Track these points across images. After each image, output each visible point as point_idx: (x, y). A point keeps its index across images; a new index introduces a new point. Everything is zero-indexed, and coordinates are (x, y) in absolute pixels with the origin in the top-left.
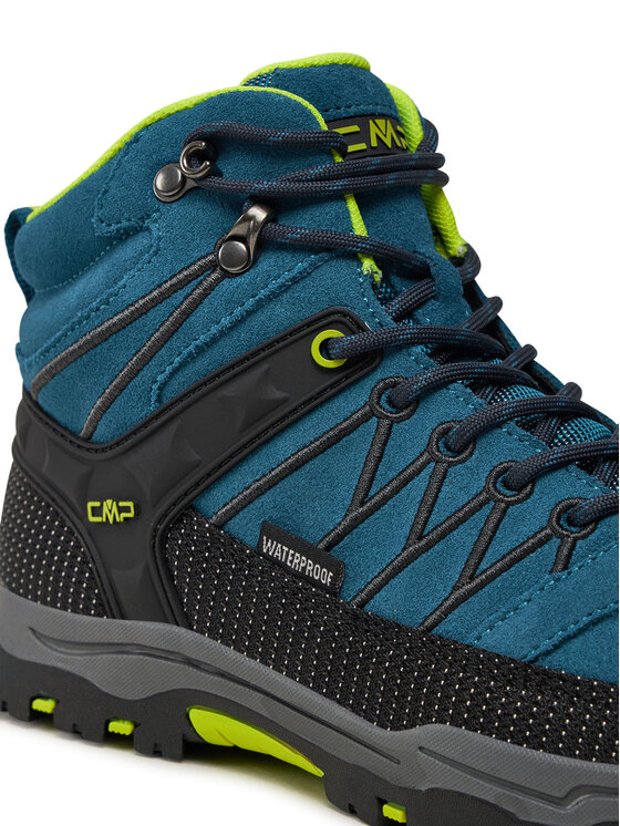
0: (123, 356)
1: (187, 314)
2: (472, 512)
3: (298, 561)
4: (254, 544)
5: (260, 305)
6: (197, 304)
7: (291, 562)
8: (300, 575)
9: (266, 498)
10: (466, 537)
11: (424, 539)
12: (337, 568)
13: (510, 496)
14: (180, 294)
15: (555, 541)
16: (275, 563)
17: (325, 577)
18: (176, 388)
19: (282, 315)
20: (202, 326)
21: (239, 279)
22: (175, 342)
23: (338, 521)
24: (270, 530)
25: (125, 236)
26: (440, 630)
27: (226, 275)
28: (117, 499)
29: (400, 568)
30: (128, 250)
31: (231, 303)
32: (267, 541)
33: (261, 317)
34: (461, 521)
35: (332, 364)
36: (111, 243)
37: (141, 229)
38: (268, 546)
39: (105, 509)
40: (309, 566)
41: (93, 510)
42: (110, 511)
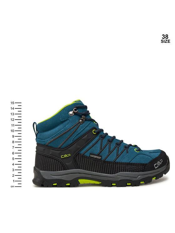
0: (67, 136)
1: (77, 129)
2: (115, 148)
3: (95, 157)
4: (89, 156)
5: (86, 127)
6: (78, 128)
8: (96, 158)
9: (90, 151)
10: (115, 151)
11: (110, 152)
12: (101, 156)
13: (118, 146)
14: (75, 127)
15: (126, 150)
16: (92, 157)
18: (75, 139)
19: (88, 128)
20: (79, 131)
21: (82, 125)
22: (75, 133)
23: (99, 152)
24: (91, 154)
25: (65, 121)
26: (116, 161)
27: (81, 124)
28: (67, 154)
29: (108, 156)
30: (66, 122)
31: (82, 127)
33: (86, 129)
34: (114, 149)
35: (95, 134)
36: (62, 122)
37: (67, 120)
38: (91, 156)
39: (65, 156)
40: (97, 157)
41: (62, 157)
42: (66, 156)
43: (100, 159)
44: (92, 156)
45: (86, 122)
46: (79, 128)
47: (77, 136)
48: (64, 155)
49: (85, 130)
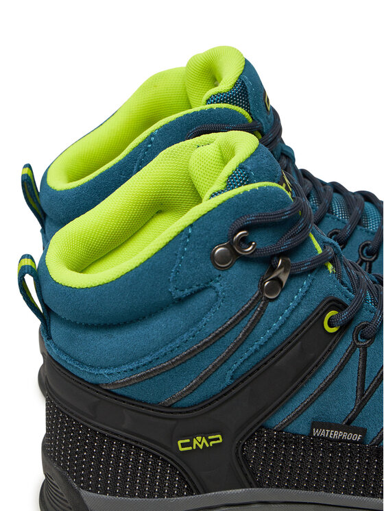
3: (336, 434)
4: (306, 433)
5: (293, 312)
6: (256, 322)
7: (332, 436)
8: (340, 440)
9: (310, 410)
14: (246, 320)
16: (322, 438)
17: (358, 437)
18: (246, 368)
19: (303, 313)
22: (244, 347)
23: (352, 408)
24: (316, 424)
27: (268, 300)
28: (205, 434)
32: (316, 430)
33: (293, 317)
35: (334, 330)
36: (181, 301)
37: (205, 288)
38: (316, 432)
39: (195, 442)
40: (345, 435)
41: (183, 445)
42: (199, 442)
43: (356, 442)
44: (323, 433)
45: (294, 283)
46: (262, 323)
47: (253, 359)
48: (192, 436)
49: (291, 323)
